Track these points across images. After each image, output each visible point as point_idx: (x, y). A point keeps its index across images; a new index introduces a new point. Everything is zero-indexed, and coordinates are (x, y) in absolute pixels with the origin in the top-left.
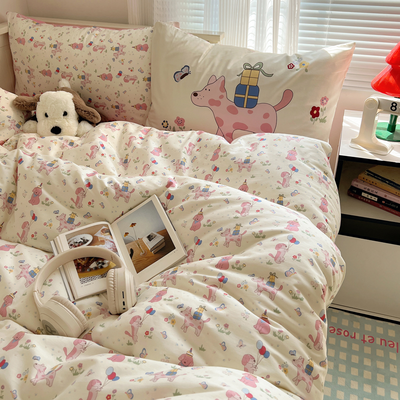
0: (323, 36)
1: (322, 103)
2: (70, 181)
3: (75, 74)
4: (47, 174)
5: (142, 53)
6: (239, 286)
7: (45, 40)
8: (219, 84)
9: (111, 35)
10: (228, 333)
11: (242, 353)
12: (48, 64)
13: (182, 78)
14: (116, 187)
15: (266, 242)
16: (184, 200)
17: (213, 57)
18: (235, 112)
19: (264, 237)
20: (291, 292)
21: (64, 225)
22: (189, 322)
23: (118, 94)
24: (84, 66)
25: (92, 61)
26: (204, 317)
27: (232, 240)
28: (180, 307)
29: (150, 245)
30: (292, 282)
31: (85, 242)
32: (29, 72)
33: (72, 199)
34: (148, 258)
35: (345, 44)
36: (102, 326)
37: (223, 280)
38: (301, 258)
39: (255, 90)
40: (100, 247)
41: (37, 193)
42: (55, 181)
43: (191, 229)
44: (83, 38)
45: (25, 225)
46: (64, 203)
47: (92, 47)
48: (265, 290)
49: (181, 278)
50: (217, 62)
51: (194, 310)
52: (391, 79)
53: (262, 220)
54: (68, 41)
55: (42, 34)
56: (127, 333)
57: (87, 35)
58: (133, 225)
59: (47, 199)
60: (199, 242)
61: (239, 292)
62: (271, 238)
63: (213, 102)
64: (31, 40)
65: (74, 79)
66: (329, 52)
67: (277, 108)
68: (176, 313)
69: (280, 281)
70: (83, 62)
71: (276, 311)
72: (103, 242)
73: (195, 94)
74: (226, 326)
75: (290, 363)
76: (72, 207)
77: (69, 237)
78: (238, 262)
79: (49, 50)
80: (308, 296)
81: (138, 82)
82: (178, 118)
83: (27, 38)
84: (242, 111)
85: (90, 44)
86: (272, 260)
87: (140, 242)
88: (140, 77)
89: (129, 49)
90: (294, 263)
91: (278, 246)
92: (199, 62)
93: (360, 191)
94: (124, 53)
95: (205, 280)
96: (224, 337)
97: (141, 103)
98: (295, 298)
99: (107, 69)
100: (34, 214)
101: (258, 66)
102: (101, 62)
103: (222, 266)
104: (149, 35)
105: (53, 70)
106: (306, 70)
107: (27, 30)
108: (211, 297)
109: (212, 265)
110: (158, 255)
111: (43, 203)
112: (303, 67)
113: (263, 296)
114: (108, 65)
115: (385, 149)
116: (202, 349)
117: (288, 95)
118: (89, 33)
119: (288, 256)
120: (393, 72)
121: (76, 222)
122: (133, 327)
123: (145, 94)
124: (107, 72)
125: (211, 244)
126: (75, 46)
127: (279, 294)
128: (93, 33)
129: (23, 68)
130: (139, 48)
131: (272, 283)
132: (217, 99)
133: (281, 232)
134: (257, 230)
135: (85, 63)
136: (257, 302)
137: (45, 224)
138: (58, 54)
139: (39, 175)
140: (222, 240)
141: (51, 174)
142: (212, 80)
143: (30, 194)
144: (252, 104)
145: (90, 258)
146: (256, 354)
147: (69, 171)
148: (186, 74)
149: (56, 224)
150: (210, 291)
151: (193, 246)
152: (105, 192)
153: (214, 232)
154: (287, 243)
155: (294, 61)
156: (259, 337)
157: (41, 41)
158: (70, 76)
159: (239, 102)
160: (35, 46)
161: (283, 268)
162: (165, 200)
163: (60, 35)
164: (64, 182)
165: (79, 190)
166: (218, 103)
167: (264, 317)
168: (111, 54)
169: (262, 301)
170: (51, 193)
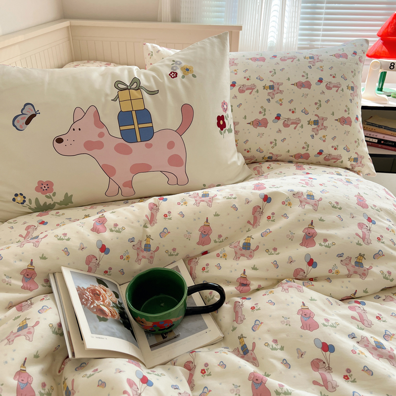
8: (91, 118)
13: (28, 122)
18: (129, 151)
39: (145, 115)
63: (90, 146)
67: (181, 131)
73: (59, 140)
82: (41, 183)
84: (138, 147)
148: (33, 116)
159: (128, 136)
166: (99, 145)
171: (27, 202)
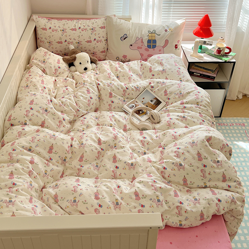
0: (170, 14)
1: (178, 43)
2: (120, 88)
3: (74, 42)
4: (112, 87)
5: (103, 30)
6: (190, 108)
7: (57, 28)
8: (140, 41)
9: (87, 23)
10: (194, 119)
11: (199, 122)
12: (60, 39)
13: (124, 39)
14: (135, 87)
15: (191, 94)
16: (157, 87)
17: (135, 30)
18: (148, 51)
19: (190, 93)
20: (204, 106)
21: (123, 102)
22: (182, 119)
23: (94, 48)
24: (79, 38)
25: (82, 35)
26: (186, 117)
27: (180, 96)
28: (178, 116)
29: (153, 103)
30: (203, 103)
31: (134, 106)
32: (50, 43)
33: (122, 94)
34: (154, 107)
35: (183, 19)
36: (157, 126)
37: (184, 107)
38: (203, 97)
39: (155, 41)
40: (139, 107)
41: (111, 94)
42: (115, 89)
43: (165, 96)
44: (75, 26)
45: (109, 105)
46: (120, 96)
47: (81, 29)
48: (197, 107)
49: (171, 110)
50: (137, 31)
51: (182, 116)
52: (201, 31)
53: (187, 88)
54: (69, 27)
55: (55, 25)
56: (167, 125)
57: (77, 24)
58: (143, 98)
59: (115, 95)
60: (169, 99)
61: (191, 109)
62: (192, 93)
63: (139, 48)
64: (50, 28)
65: (74, 44)
66: (178, 23)
67: (164, 47)
68: (178, 117)
69: (199, 104)
70: (78, 36)
71: (202, 111)
72: (138, 105)
73: (131, 45)
74: (192, 117)
75: (209, 122)
76: (122, 97)
77: (128, 106)
78: (186, 102)
79: (61, 33)
80: (208, 106)
81: (102, 42)
82: (124, 55)
83: (48, 28)
84: (151, 50)
85: (80, 28)
86: (196, 99)
87: (148, 103)
88: (103, 39)
89: (97, 29)
90: (202, 98)
91: (196, 95)
92: (130, 32)
93: (193, 73)
94: (96, 31)
95: (179, 108)
96: (193, 120)
97: (103, 50)
98: (205, 107)
99: (89, 38)
100: (112, 101)
101: (154, 32)
102: (86, 36)
103: (182, 104)
104: (105, 21)
105: (63, 41)
106: (172, 32)
107: (46, 24)
108: (183, 112)
109: (179, 104)
110: (157, 106)
111: (114, 97)
112: (171, 31)
113: (197, 108)
114: (89, 36)
115: (202, 57)
116: (188, 124)
117: (167, 42)
118: (77, 23)
119: (200, 97)
120: (201, 28)
121: (126, 101)
122: (169, 123)
123: (105, 46)
124: (89, 40)
125: (174, 98)
126: (73, 30)
127: (201, 107)
128: (79, 23)
129: (46, 41)
130: (102, 28)
131: (198, 105)
132: (140, 46)
133: (194, 91)
134: (187, 92)
135: (79, 37)
136: (196, 110)
137: (117, 103)
138: (65, 34)
139: (109, 88)
140: (177, 96)
141: (113, 87)
142: (137, 39)
143: (108, 95)
144: (154, 47)
145: (138, 111)
146: (202, 122)
147: (118, 85)
148: (126, 38)
149: (121, 103)
150: (183, 111)
151: (167, 100)
152: (133, 90)
153: (173, 95)
154: (198, 93)
155: (166, 28)
156: (201, 118)
157: (55, 28)
158: (72, 43)
159: (149, 46)
160: (53, 31)
161: (200, 100)
162: (151, 89)
163: (64, 25)
164: (118, 89)
165: (124, 91)
166: (141, 48)
167: (200, 113)
168: (90, 31)
169: (198, 110)
170: (115, 93)
171: (119, 59)
